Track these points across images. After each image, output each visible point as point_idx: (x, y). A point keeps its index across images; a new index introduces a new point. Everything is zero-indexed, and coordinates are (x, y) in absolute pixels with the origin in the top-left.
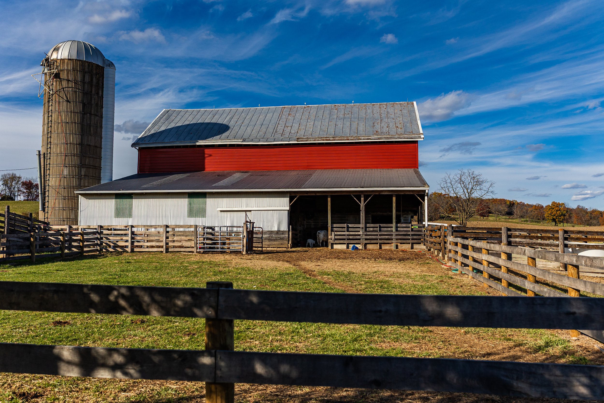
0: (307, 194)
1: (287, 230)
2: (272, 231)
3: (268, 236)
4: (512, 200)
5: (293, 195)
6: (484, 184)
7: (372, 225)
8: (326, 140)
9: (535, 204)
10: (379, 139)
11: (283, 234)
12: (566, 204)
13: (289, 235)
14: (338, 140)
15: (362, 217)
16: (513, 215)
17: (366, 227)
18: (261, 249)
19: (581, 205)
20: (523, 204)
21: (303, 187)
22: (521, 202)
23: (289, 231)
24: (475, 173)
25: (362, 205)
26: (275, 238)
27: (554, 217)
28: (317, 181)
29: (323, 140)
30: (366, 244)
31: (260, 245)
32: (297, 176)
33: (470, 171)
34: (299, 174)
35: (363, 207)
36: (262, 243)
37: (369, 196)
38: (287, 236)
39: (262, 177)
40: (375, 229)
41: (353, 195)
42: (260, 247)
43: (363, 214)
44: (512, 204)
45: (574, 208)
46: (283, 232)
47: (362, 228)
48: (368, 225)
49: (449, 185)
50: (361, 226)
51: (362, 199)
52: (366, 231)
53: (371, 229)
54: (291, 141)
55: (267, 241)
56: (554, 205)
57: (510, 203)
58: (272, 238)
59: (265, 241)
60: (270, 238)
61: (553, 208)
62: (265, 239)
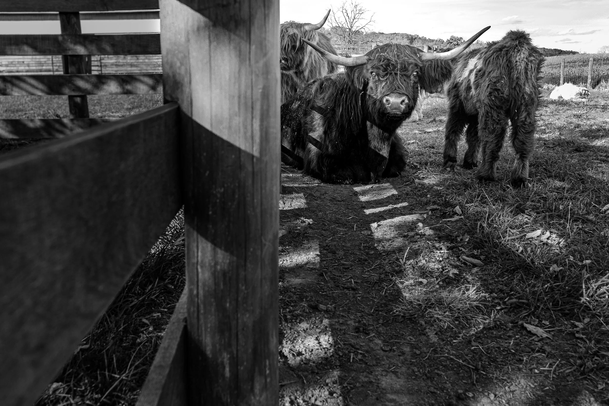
4: (413, 35)
22: (423, 37)
55: (114, 66)
56: (452, 40)
57: (412, 37)
58: (120, 64)
59: (112, 66)
60: (117, 63)
61: (451, 43)
62: (112, 64)
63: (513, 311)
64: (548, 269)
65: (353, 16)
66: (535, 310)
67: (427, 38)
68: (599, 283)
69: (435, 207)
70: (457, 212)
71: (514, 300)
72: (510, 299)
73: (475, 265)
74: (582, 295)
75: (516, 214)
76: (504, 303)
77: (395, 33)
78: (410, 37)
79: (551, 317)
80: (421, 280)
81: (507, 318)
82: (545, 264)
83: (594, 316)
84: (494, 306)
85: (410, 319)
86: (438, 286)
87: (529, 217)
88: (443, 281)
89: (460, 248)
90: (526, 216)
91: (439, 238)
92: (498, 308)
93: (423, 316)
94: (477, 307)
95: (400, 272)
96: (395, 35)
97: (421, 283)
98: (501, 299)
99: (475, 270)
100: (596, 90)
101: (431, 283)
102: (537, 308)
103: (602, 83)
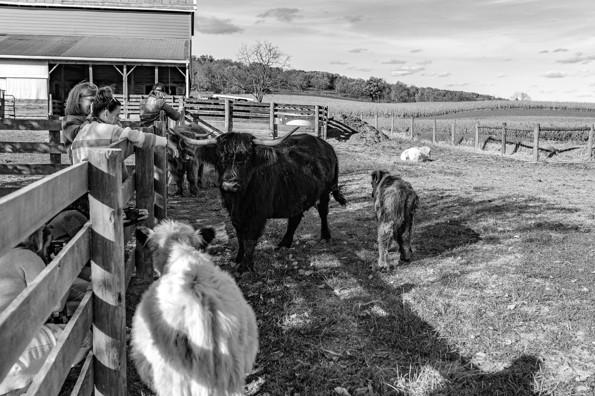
0: (67, 62)
1: (47, 99)
2: (30, 100)
3: (27, 104)
4: (334, 74)
5: (52, 63)
6: (281, 57)
7: (135, 96)
8: (94, 5)
9: (357, 79)
10: (151, 7)
11: (42, 103)
12: (384, 80)
13: (49, 104)
14: (107, 5)
15: (125, 87)
16: (334, 89)
17: (129, 98)
18: (13, 117)
19: (400, 81)
20: (346, 79)
21: (62, 55)
22: (344, 76)
23: (49, 100)
24: (272, 45)
25: (125, 76)
26: (33, 107)
27: (371, 93)
28: (81, 49)
29: (91, 5)
30: (129, 114)
31: (12, 113)
32: (61, 42)
33: (267, 43)
34: (64, 40)
35: (125, 78)
36: (14, 111)
37: (132, 67)
38: (47, 105)
39: (21, 42)
40: (138, 100)
41: (116, 66)
42: (13, 116)
43: (125, 84)
44: (333, 79)
45: (394, 84)
46: (43, 101)
47: (125, 99)
48: (131, 96)
49: (246, 56)
50: (123, 96)
51: (125, 70)
52: (128, 100)
53: (134, 100)
54: (55, 3)
55: (25, 109)
56: (372, 81)
57: (333, 76)
58: (31, 107)
59: (23, 109)
60: (29, 106)
61: (371, 84)
62: (23, 107)
65: (267, 59)
67: (348, 78)
77: (316, 72)
78: (331, 76)
96: (316, 73)
103: (464, 142)
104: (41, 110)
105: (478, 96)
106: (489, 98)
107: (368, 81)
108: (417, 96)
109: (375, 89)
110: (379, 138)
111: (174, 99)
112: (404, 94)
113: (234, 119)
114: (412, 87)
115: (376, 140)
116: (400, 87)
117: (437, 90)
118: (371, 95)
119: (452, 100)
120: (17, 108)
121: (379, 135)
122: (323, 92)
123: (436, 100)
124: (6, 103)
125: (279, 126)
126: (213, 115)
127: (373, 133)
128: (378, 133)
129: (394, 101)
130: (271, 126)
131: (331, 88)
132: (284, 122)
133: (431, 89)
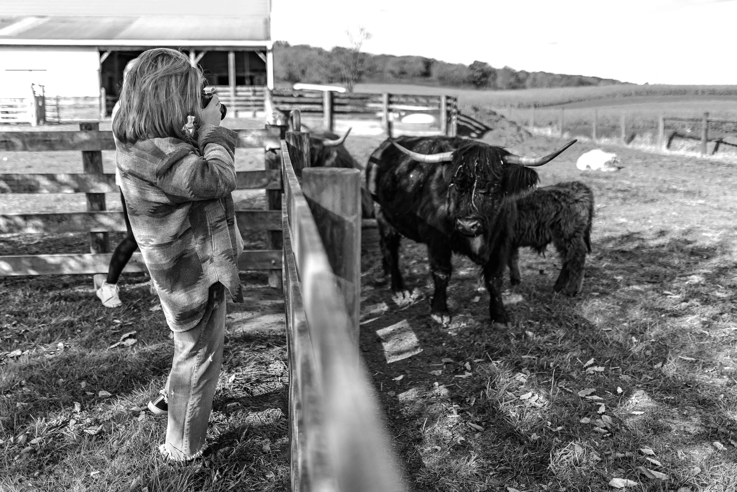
0: (120, 48)
2: (77, 98)
3: (74, 103)
5: (103, 49)
11: (92, 101)
12: (489, 64)
13: (100, 101)
23: (101, 96)
26: (82, 106)
27: (476, 80)
31: (56, 114)
32: (113, 24)
34: (116, 21)
36: (58, 112)
37: (201, 52)
38: (98, 103)
42: (56, 117)
44: (428, 63)
45: (500, 69)
46: (93, 99)
51: (192, 56)
61: (474, 69)
63: (501, 476)
64: (530, 436)
66: (517, 475)
68: (562, 452)
69: (449, 360)
70: (467, 368)
71: (502, 468)
72: (500, 466)
73: (478, 431)
74: (550, 462)
75: (514, 372)
76: (496, 470)
78: (426, 61)
79: (527, 481)
80: (436, 447)
81: (497, 482)
82: (529, 431)
83: (555, 480)
84: (489, 472)
85: (428, 486)
86: (449, 453)
87: (525, 376)
88: (453, 447)
89: (468, 413)
90: (522, 375)
91: (452, 399)
92: (491, 474)
93: (437, 484)
94: (476, 474)
95: (420, 441)
97: (436, 450)
98: (494, 465)
99: (477, 435)
100: (630, 146)
101: (444, 450)
102: (518, 473)
103: (637, 138)
104: (90, 110)
105: (600, 80)
106: (613, 82)
107: (470, 66)
108: (528, 82)
109: (478, 74)
110: (521, 136)
111: (255, 91)
112: (512, 80)
113: (336, 116)
114: (522, 72)
115: (519, 139)
116: (507, 71)
117: (551, 74)
118: (474, 83)
119: (568, 85)
120: (63, 108)
121: (522, 132)
122: (418, 80)
123: (551, 85)
124: (47, 102)
125: (395, 124)
126: (310, 111)
127: (514, 129)
128: (519, 129)
129: (501, 89)
130: (384, 123)
131: (426, 74)
132: (400, 118)
133: (544, 73)
